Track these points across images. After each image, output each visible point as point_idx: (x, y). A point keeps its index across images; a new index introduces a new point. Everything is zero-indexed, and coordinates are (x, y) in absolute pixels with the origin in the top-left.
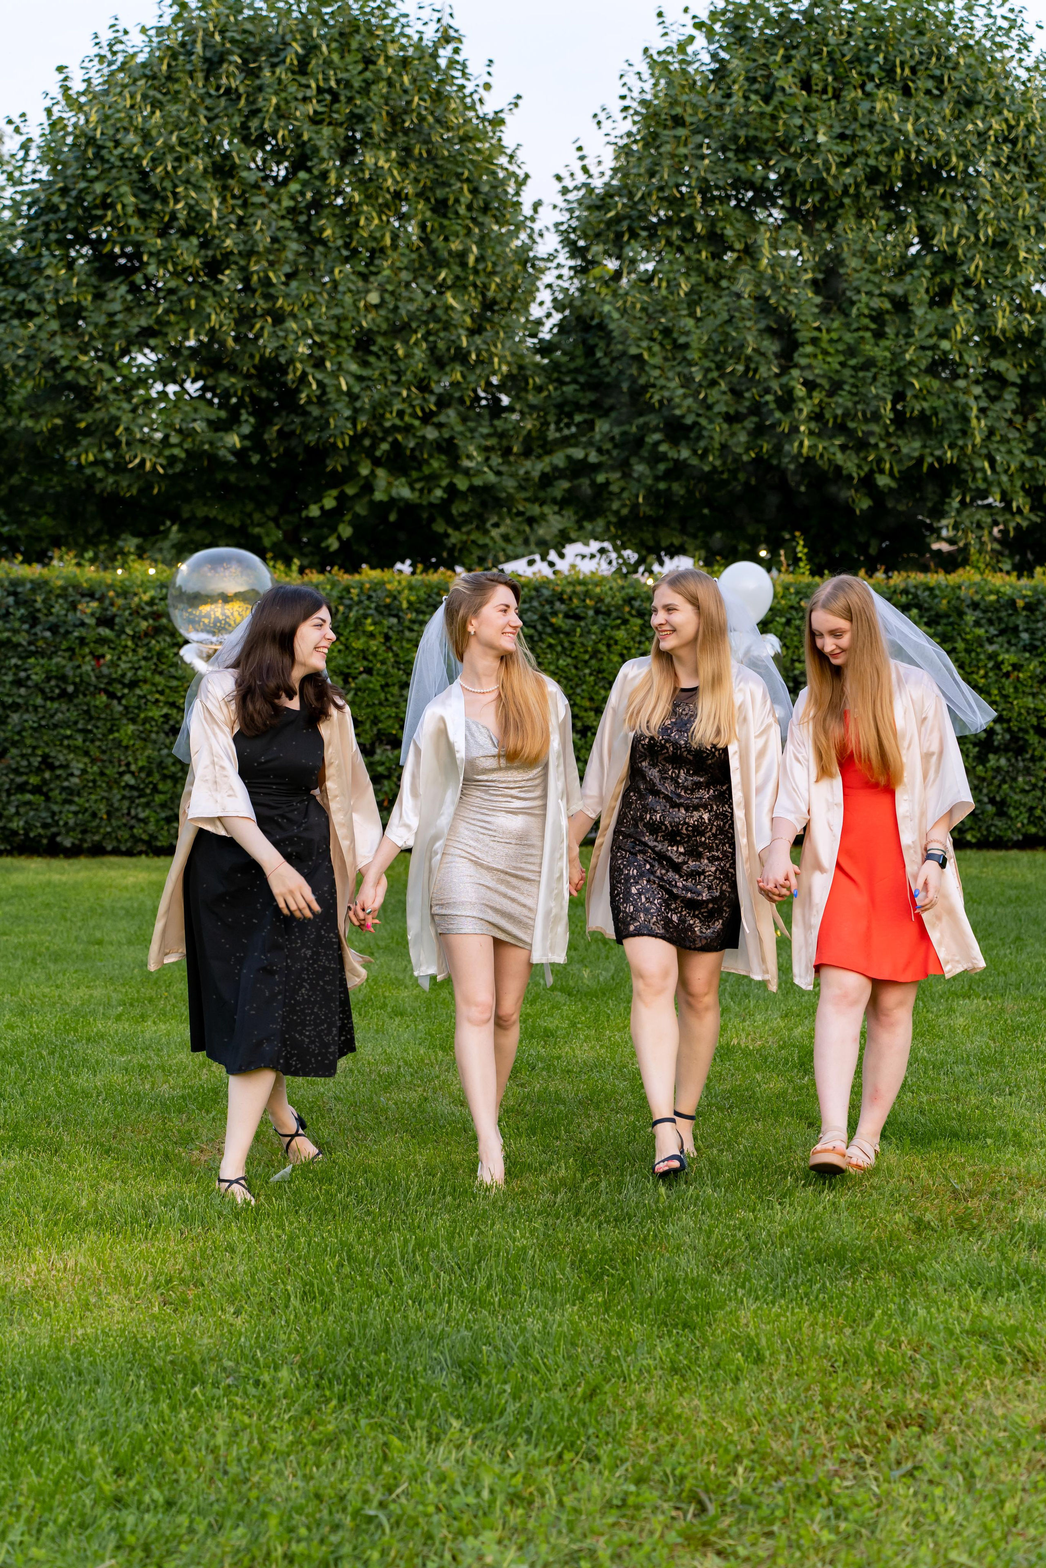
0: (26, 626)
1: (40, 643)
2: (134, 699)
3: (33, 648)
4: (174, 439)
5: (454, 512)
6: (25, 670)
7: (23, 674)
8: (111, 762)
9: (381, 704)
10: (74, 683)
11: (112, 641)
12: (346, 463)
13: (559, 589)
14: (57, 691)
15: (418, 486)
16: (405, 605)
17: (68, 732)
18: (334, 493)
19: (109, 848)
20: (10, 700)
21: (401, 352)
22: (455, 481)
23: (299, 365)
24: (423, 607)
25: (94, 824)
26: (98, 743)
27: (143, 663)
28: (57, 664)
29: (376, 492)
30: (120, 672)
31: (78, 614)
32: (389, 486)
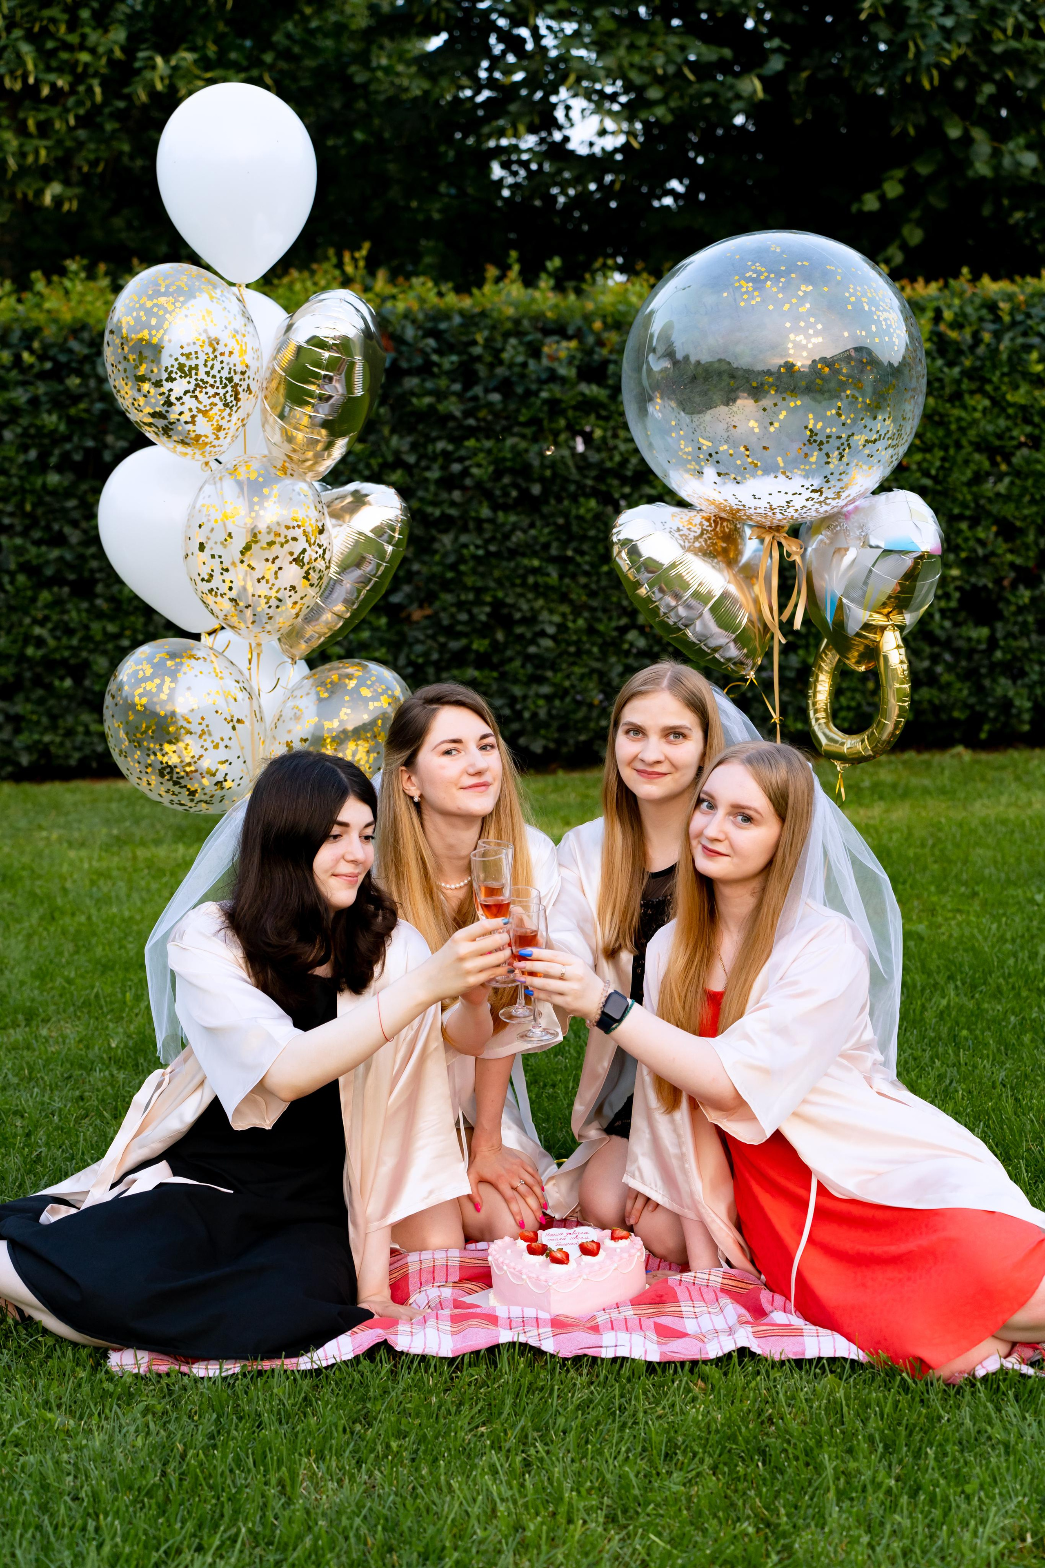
0: (457, 387)
1: (482, 414)
4: (654, 93)
6: (461, 460)
7: (456, 467)
8: (605, 610)
10: (542, 480)
11: (603, 406)
12: (923, 121)
14: (514, 493)
18: (899, 173)
20: (437, 512)
25: (581, 714)
28: (513, 448)
29: (971, 164)
30: (617, 458)
31: (545, 362)
32: (996, 154)
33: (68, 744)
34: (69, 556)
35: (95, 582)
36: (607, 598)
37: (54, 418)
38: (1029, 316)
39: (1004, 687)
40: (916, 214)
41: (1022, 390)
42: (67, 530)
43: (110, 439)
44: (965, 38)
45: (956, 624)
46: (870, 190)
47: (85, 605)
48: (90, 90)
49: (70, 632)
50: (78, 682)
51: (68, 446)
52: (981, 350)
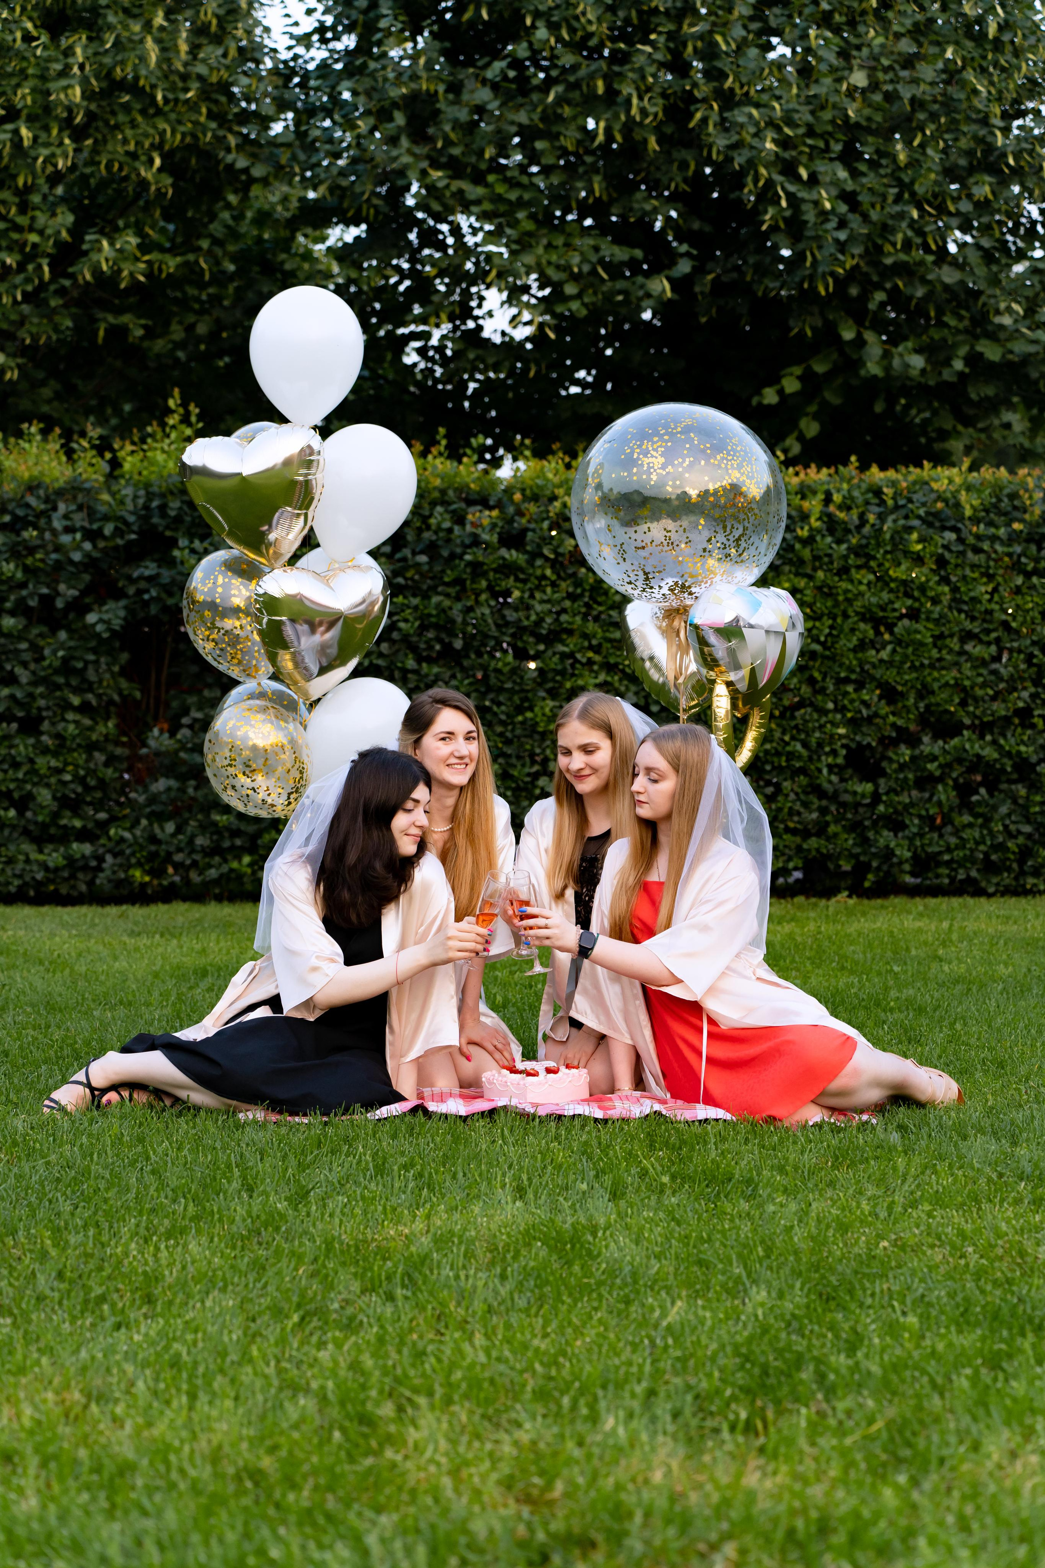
2: (556, 659)
4: (570, 289)
8: (519, 757)
9: (932, 666)
11: (522, 570)
12: (819, 323)
14: (438, 647)
18: (798, 370)
21: (902, 157)
22: (979, 348)
23: (763, 171)
27: (567, 604)
28: (438, 605)
29: (864, 364)
30: (533, 617)
31: (469, 528)
32: (887, 355)
33: (9, 872)
34: (19, 695)
35: (41, 719)
36: (522, 745)
37: (12, 566)
38: (910, 501)
39: (886, 838)
40: (813, 408)
41: (903, 567)
42: (19, 670)
43: (62, 587)
44: (857, 250)
45: (842, 780)
46: (770, 385)
47: (31, 741)
48: (40, 267)
49: (16, 765)
50: (21, 813)
51: (24, 593)
52: (866, 530)
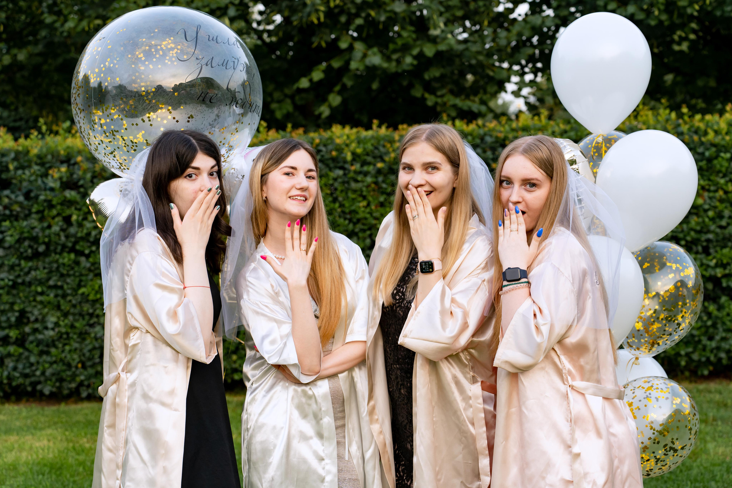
3: (7, 212)
5: (427, 77)
10: (45, 243)
11: (76, 203)
12: (329, 39)
13: (502, 135)
14: (30, 251)
15: (395, 57)
16: (349, 157)
17: (39, 289)
18: (322, 67)
19: (84, 394)
22: (424, 49)
24: (369, 159)
25: (70, 373)
26: (69, 298)
29: (351, 63)
32: (364, 56)
46: (305, 76)
